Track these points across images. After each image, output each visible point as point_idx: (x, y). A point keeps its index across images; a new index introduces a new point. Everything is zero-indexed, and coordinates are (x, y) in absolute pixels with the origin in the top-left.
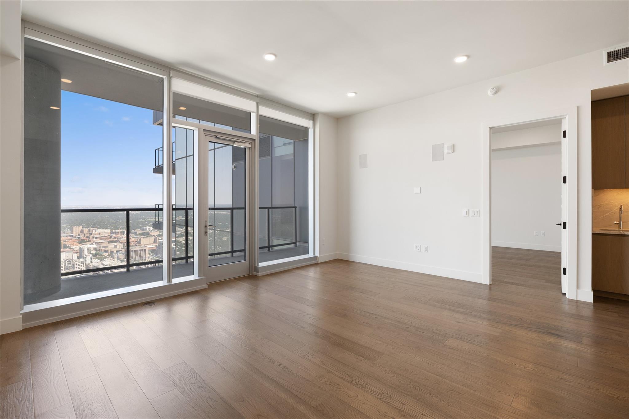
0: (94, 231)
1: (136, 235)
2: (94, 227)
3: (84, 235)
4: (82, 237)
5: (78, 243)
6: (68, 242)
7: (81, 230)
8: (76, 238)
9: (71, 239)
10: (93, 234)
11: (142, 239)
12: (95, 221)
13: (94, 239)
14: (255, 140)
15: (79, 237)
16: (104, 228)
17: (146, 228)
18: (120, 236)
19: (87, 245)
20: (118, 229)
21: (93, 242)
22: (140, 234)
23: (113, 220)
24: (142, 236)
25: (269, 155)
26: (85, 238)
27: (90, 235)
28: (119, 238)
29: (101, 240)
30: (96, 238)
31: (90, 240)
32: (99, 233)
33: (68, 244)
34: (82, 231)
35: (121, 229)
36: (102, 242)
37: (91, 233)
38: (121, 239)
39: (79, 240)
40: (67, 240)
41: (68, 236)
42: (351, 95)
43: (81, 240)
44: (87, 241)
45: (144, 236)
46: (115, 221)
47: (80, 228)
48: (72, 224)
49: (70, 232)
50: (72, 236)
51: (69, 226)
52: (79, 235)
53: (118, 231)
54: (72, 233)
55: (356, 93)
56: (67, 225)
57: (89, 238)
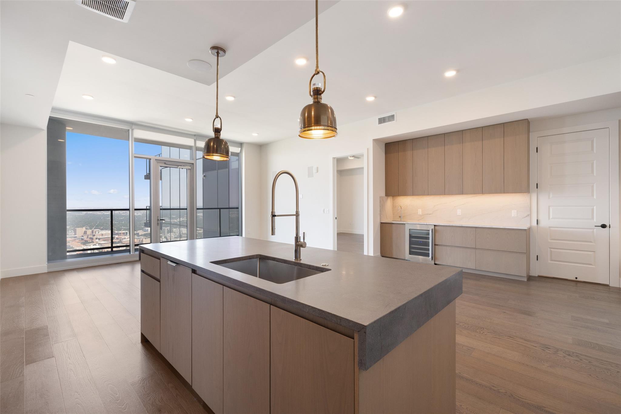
0: (97, 232)
1: (139, 236)
2: (97, 229)
3: (87, 236)
4: (85, 238)
5: (81, 244)
6: (72, 243)
7: (85, 231)
8: (79, 239)
9: (74, 240)
10: (96, 235)
11: (144, 239)
12: (98, 222)
13: (97, 240)
14: (193, 164)
15: (82, 238)
16: (107, 230)
17: (148, 229)
18: (123, 237)
19: (90, 246)
20: (121, 230)
21: (97, 243)
22: (142, 235)
23: (115, 222)
24: (144, 237)
25: (227, 168)
26: (88, 239)
27: (93, 236)
28: (121, 239)
29: (105, 241)
30: (99, 239)
31: (93, 241)
32: (102, 235)
33: (72, 245)
34: (85, 233)
35: (123, 230)
36: (105, 243)
37: (94, 234)
38: (124, 240)
39: (82, 241)
40: (71, 241)
41: (72, 237)
42: (255, 135)
43: (84, 241)
44: (90, 243)
45: (146, 237)
46: (117, 223)
47: (84, 229)
48: (76, 226)
49: (74, 233)
50: (76, 237)
51: (73, 227)
52: (82, 236)
53: (120, 232)
54: (75, 234)
55: (258, 134)
56: (71, 227)
57: (92, 239)
